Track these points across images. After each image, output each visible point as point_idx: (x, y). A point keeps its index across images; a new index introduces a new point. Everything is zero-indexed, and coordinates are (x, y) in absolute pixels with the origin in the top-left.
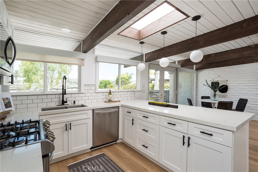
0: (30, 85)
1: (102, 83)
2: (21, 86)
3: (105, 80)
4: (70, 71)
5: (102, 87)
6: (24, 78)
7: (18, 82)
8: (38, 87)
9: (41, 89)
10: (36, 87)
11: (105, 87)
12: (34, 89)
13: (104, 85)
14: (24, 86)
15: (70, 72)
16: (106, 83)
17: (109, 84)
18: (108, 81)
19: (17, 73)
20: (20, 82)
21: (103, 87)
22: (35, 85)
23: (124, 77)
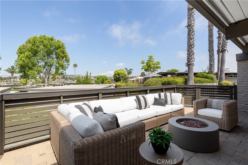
0: (26, 81)
1: (99, 79)
2: (18, 82)
3: (102, 76)
4: (67, 66)
5: (99, 83)
6: (21, 74)
7: (15, 79)
8: (34, 83)
9: (38, 85)
10: (32, 83)
11: (103, 83)
12: (31, 85)
13: (101, 81)
14: (20, 82)
15: (67, 68)
16: (103, 79)
17: (106, 80)
18: (105, 76)
19: (13, 69)
20: (16, 78)
21: (101, 83)
22: (32, 81)
23: (122, 73)
